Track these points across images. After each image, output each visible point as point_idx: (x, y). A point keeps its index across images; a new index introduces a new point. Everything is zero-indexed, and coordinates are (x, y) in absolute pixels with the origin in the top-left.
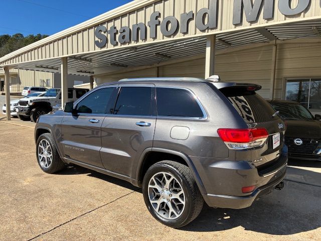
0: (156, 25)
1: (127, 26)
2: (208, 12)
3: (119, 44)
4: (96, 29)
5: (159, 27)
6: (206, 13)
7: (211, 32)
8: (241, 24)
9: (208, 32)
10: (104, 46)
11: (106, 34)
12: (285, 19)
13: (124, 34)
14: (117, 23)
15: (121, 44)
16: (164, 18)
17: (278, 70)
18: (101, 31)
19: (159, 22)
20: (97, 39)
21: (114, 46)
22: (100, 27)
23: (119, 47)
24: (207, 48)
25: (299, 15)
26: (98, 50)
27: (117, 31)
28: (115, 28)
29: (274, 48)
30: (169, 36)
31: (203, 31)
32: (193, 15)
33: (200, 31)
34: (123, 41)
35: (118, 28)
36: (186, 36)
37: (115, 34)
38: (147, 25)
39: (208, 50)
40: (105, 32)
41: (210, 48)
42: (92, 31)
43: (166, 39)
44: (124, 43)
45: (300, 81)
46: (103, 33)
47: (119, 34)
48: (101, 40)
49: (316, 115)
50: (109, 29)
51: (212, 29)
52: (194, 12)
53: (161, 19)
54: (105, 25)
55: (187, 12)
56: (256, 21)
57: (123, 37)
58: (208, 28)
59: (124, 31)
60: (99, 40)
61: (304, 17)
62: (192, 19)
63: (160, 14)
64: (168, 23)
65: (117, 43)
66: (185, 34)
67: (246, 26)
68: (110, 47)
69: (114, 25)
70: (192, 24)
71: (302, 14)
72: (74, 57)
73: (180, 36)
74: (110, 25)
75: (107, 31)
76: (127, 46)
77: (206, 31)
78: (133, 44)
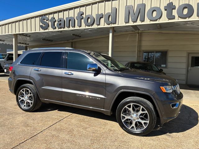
0: (81, 19)
1: (63, 18)
2: (111, 14)
3: (57, 28)
4: (40, 18)
5: (83, 20)
6: (110, 15)
7: (113, 25)
8: (128, 22)
9: (111, 25)
10: (47, 29)
11: (48, 22)
12: (150, 22)
13: (60, 22)
14: (56, 16)
15: (59, 28)
16: (86, 16)
17: (140, 46)
18: (44, 19)
19: (83, 17)
20: (41, 24)
21: (54, 29)
22: (44, 17)
23: (57, 30)
24: (110, 34)
25: (156, 20)
26: (42, 31)
27: (56, 20)
28: (54, 18)
29: (138, 35)
30: (89, 26)
31: (109, 24)
32: (103, 15)
33: (107, 24)
34: (60, 27)
35: (57, 19)
36: (99, 27)
37: (54, 22)
38: (75, 18)
39: (111, 35)
40: (47, 20)
41: (111, 34)
42: (38, 19)
43: (87, 27)
44: (61, 28)
45: (148, 52)
46: (45, 21)
47: (57, 22)
49: (160, 69)
50: (50, 19)
51: (113, 24)
52: (104, 14)
53: (84, 16)
54: (47, 16)
55: (100, 13)
56: (136, 21)
57: (60, 24)
58: (111, 23)
59: (60, 21)
60: (43, 25)
61: (159, 21)
62: (103, 17)
63: (83, 13)
64: (88, 18)
65: (56, 27)
66: (98, 25)
67: (131, 23)
68: (50, 29)
69: (53, 16)
70: (102, 20)
71: (158, 20)
72: (22, 34)
73: (95, 26)
74: (51, 16)
75: (48, 20)
76: (62, 29)
77: (110, 24)
78: (66, 29)
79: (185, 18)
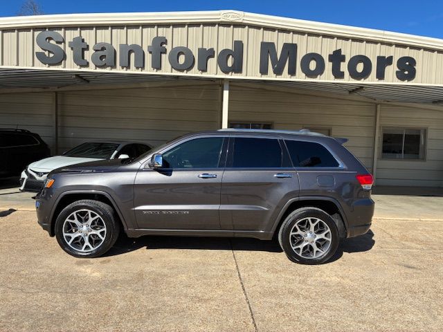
0: (161, 53)
1: (110, 43)
2: (232, 53)
3: (92, 65)
4: (37, 33)
5: (164, 57)
6: (230, 55)
7: (235, 76)
8: (267, 73)
9: (231, 75)
10: (59, 63)
12: (305, 78)
13: (102, 53)
14: (88, 36)
15: (97, 66)
16: (172, 48)
18: (50, 39)
19: (166, 49)
20: (39, 49)
21: (81, 66)
22: (49, 33)
23: (91, 69)
24: (225, 91)
25: (316, 76)
26: (41, 67)
27: (88, 46)
28: (83, 40)
30: (180, 70)
31: (227, 73)
32: (214, 52)
33: (223, 71)
34: (101, 63)
35: (90, 42)
36: (205, 75)
37: (83, 50)
38: (145, 49)
39: (226, 94)
40: (59, 42)
41: (228, 92)
42: (26, 36)
43: (176, 73)
44: (104, 66)
46: (53, 42)
47: (92, 51)
48: (49, 52)
50: (69, 39)
52: (215, 50)
53: (168, 47)
54: (61, 32)
55: (206, 47)
56: (281, 74)
57: (102, 57)
58: (232, 71)
59: (103, 49)
60: (47, 53)
61: (320, 79)
62: (213, 57)
63: (166, 40)
64: (180, 53)
65: (88, 63)
66: (203, 71)
67: (272, 77)
68: (70, 66)
69: (80, 35)
70: (212, 63)
71: (319, 76)
73: (195, 73)
74: (72, 34)
75: (64, 42)
76: (107, 70)
77: (230, 73)
78: (119, 70)
79: (359, 79)
